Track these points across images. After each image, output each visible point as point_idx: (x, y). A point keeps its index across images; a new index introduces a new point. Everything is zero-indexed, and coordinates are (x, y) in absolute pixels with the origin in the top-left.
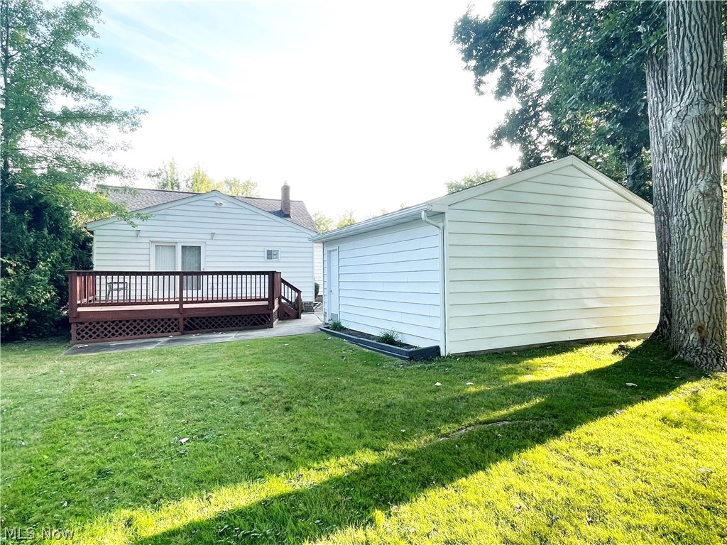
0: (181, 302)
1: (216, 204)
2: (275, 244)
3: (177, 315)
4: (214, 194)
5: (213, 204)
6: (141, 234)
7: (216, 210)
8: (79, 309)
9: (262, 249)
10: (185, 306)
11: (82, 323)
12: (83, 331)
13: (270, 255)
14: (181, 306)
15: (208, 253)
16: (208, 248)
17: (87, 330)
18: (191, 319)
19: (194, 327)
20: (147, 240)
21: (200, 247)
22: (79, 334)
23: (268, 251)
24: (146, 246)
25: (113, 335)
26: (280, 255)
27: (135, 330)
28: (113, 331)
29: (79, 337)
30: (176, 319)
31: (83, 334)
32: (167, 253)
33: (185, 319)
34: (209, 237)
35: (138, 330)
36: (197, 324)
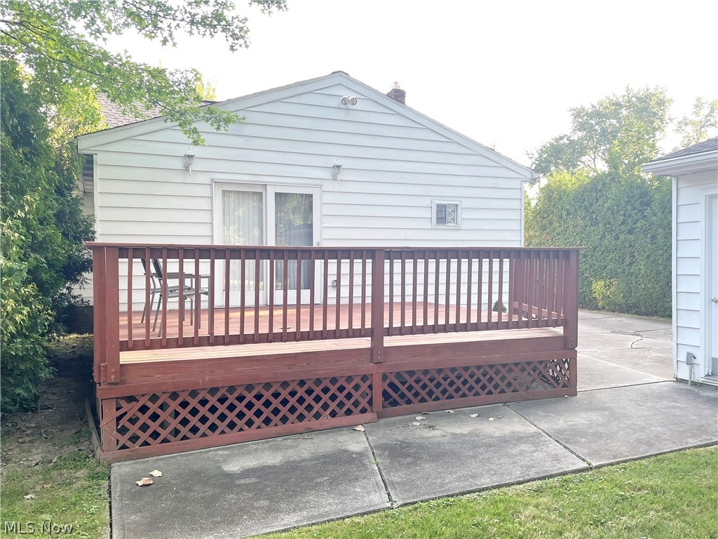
0: (376, 333)
1: (345, 101)
2: (449, 192)
3: (367, 367)
4: (336, 80)
5: (335, 102)
6: (196, 165)
7: (341, 115)
8: (126, 357)
9: (426, 202)
10: (389, 341)
11: (131, 399)
12: (133, 421)
13: (444, 215)
14: (377, 341)
15: (327, 210)
16: (327, 198)
17: (144, 419)
18: (398, 375)
19: (403, 396)
20: (205, 179)
21: (311, 196)
22: (123, 431)
23: (439, 206)
24: (205, 191)
25: (213, 428)
26: (462, 214)
27: (267, 412)
28: (213, 418)
29: (124, 439)
30: (364, 378)
31: (134, 429)
32: (244, 210)
33: (385, 377)
34: (326, 174)
35: (276, 412)
36: (410, 388)
